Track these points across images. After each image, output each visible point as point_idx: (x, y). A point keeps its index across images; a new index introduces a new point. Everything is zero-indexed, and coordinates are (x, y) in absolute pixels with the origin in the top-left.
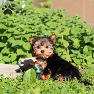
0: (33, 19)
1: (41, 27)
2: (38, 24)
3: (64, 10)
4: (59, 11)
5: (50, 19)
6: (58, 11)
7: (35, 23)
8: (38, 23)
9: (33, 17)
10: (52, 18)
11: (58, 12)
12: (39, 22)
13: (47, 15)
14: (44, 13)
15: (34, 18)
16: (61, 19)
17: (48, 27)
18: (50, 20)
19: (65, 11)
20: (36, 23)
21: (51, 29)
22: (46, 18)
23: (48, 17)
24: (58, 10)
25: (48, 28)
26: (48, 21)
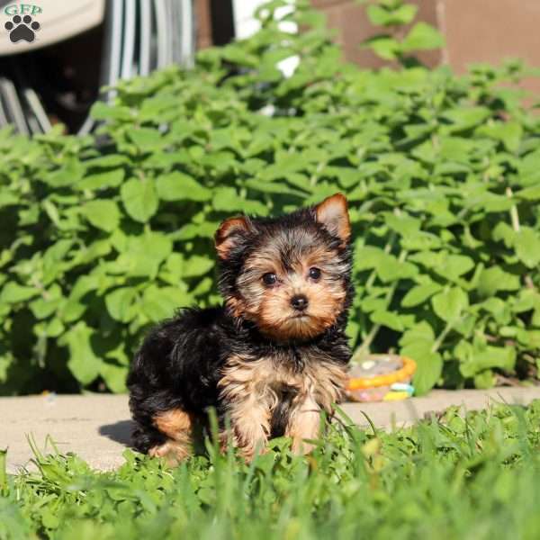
0: (342, 130)
1: (391, 168)
2: (370, 158)
3: (513, 69)
4: (483, 78)
5: (434, 123)
6: (475, 78)
7: (354, 152)
8: (368, 152)
9: (343, 120)
10: (444, 121)
11: (476, 84)
12: (377, 146)
13: (419, 106)
14: (401, 93)
15: (350, 124)
16: (497, 118)
17: (428, 166)
18: (435, 130)
19: (517, 75)
20: (361, 152)
21: (445, 175)
22: (415, 119)
23: (424, 113)
24: (477, 73)
25: (424, 174)
26: (427, 137)
